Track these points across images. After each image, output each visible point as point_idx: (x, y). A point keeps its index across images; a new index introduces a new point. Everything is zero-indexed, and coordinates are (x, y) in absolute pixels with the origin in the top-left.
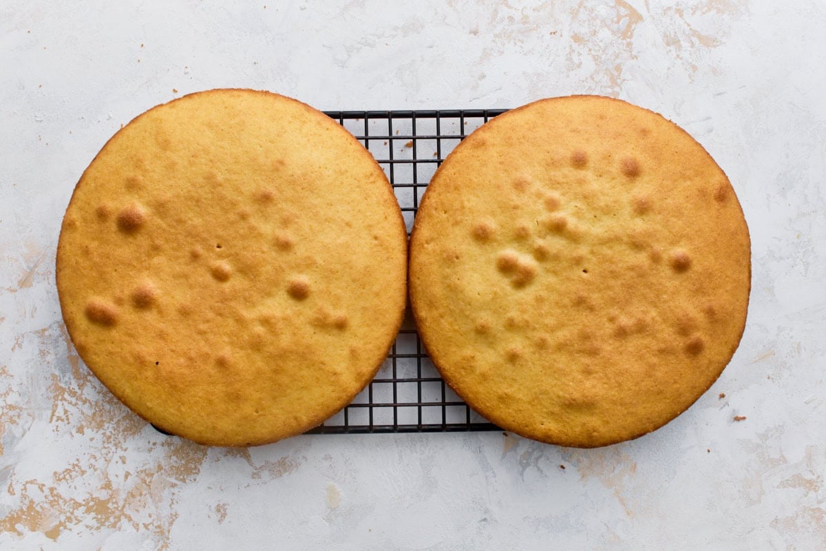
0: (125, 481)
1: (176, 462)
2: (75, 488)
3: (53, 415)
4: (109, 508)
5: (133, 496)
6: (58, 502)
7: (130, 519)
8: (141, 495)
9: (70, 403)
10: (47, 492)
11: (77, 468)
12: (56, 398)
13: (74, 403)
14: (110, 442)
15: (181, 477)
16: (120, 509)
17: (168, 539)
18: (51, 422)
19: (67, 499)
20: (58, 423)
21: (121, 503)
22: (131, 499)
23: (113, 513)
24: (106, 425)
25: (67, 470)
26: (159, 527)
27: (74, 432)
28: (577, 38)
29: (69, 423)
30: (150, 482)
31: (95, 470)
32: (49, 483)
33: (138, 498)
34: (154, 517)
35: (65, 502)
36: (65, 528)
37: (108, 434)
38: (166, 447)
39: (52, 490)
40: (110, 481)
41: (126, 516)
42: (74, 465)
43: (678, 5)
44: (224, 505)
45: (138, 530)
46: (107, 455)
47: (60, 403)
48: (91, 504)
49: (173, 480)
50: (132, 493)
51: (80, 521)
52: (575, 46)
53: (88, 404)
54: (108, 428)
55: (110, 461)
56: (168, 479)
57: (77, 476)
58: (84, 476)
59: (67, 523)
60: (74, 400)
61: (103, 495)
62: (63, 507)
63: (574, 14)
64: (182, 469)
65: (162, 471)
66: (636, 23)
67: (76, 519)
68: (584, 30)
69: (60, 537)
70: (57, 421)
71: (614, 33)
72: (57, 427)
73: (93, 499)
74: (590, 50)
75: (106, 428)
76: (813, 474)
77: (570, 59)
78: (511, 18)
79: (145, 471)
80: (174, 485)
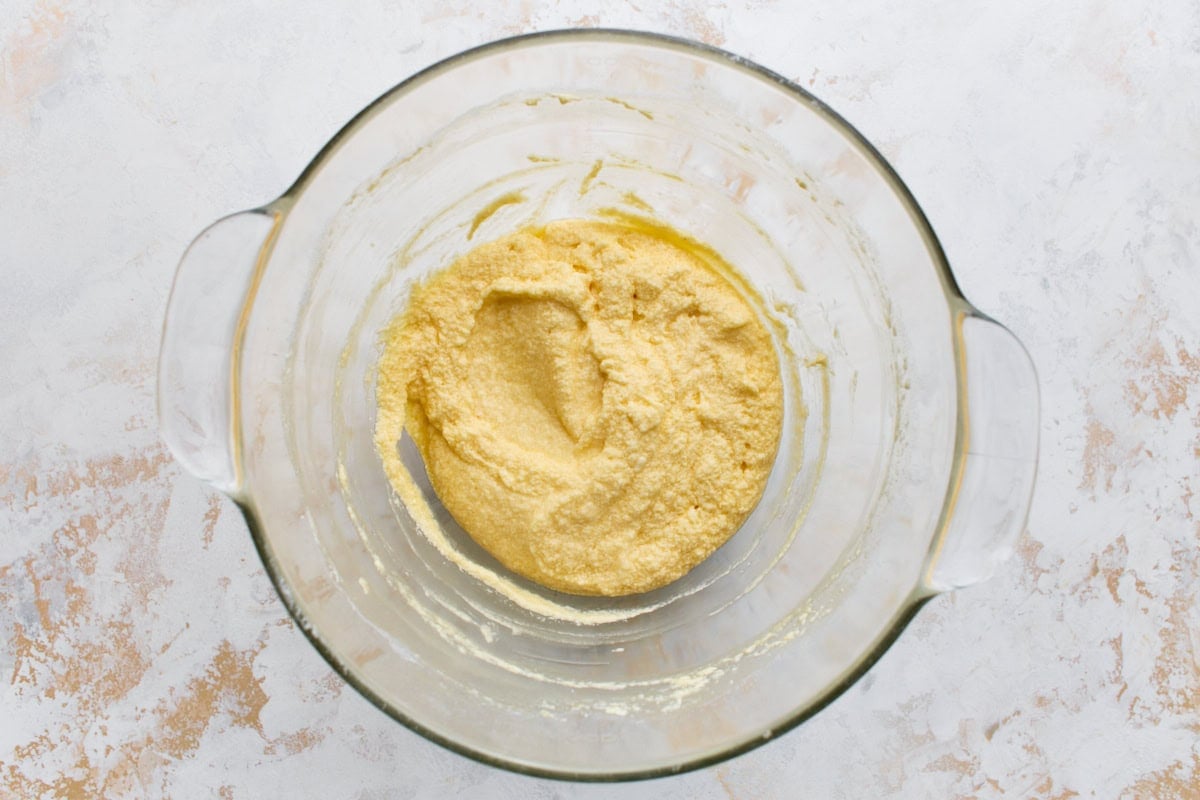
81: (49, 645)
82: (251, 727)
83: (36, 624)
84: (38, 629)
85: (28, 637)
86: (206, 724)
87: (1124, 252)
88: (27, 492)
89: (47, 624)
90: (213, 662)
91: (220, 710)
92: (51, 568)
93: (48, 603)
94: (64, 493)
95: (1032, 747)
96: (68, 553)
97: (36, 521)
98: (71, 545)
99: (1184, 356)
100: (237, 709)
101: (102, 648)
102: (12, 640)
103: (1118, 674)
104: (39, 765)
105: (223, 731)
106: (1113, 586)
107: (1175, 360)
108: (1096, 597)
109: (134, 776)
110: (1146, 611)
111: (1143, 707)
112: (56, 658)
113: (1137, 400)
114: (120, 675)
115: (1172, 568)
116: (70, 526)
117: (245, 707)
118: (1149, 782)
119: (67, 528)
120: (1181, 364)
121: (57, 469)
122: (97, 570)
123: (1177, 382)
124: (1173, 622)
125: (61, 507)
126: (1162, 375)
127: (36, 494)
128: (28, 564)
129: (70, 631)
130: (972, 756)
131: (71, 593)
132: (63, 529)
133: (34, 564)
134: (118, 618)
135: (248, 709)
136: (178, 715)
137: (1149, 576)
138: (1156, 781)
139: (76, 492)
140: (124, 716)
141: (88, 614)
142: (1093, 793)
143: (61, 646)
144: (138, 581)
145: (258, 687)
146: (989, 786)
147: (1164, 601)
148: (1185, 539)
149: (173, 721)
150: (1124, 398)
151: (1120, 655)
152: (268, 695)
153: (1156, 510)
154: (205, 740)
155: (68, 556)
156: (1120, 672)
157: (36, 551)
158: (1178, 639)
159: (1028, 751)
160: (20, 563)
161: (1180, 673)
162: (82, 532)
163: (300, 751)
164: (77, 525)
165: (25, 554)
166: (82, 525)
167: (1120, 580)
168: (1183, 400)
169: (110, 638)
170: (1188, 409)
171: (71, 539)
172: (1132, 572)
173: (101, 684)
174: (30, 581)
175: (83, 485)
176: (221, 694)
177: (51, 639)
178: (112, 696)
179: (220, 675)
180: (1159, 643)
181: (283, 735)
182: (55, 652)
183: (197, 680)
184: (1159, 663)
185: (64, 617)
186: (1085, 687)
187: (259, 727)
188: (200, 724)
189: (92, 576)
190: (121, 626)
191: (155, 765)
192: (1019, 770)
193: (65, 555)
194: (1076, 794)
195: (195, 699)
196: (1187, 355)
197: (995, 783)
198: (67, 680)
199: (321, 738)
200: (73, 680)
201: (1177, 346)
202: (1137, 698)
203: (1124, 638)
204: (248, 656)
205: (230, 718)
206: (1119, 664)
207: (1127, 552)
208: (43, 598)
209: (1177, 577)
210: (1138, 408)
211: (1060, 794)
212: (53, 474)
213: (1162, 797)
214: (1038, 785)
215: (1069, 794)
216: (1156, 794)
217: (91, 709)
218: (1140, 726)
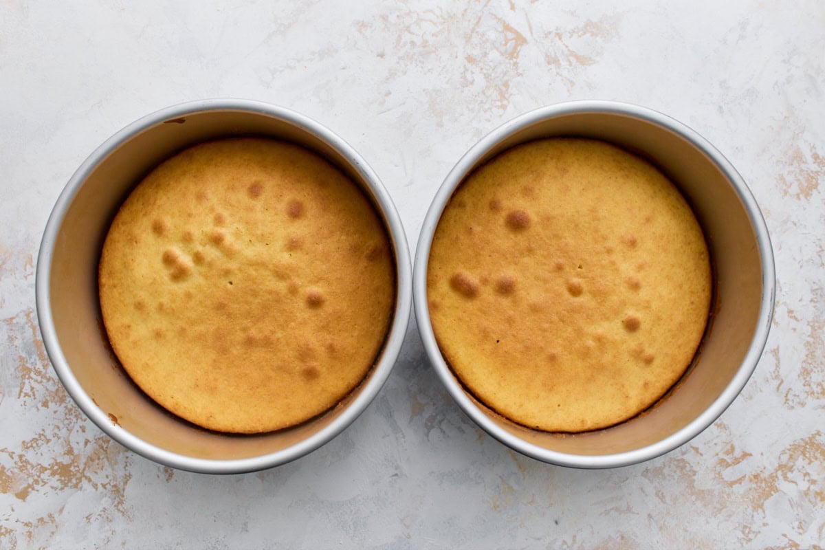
0: (85, 447)
2: (42, 454)
3: (21, 391)
4: (71, 471)
5: (92, 460)
6: (26, 466)
7: (90, 480)
8: (99, 459)
9: (36, 381)
10: (16, 458)
11: (42, 437)
12: (23, 377)
13: (39, 381)
14: (72, 414)
16: (81, 471)
17: (123, 496)
18: (19, 398)
19: (35, 464)
20: (25, 399)
21: (82, 467)
22: (91, 462)
23: (75, 475)
24: (68, 399)
25: (34, 439)
26: (115, 486)
27: (40, 405)
28: (470, 59)
30: (107, 448)
31: (59, 438)
32: (19, 451)
33: (97, 461)
34: (110, 478)
35: (33, 467)
36: (33, 489)
37: (70, 407)
39: (21, 457)
40: (72, 448)
41: (86, 477)
42: (40, 435)
43: (557, 30)
45: (97, 489)
46: (69, 425)
47: (27, 381)
48: (56, 468)
50: (91, 458)
51: (45, 483)
52: (469, 65)
53: (51, 382)
54: (69, 402)
55: (72, 430)
57: (43, 444)
58: (49, 444)
59: (35, 485)
60: (39, 378)
61: (66, 460)
62: (31, 472)
63: (468, 38)
66: (521, 45)
67: (43, 482)
68: (476, 52)
69: (28, 498)
70: (25, 397)
71: (502, 54)
72: (25, 402)
73: (57, 464)
74: (482, 69)
75: (67, 402)
77: (464, 78)
78: (413, 43)
79: (102, 437)
81: (44, 371)
83: (34, 357)
84: (35, 360)
85: (29, 365)
87: (774, 88)
88: (26, 266)
89: (42, 356)
95: (721, 424)
99: (816, 157)
102: (17, 368)
103: (777, 373)
104: (39, 454)
107: (810, 160)
109: (105, 460)
110: (794, 330)
111: (795, 395)
112: (49, 380)
113: (785, 187)
115: (812, 301)
118: (799, 446)
120: (814, 163)
123: (812, 175)
124: (813, 337)
126: (801, 170)
127: (32, 267)
128: (28, 315)
137: (796, 306)
138: (804, 444)
142: (762, 454)
146: (693, 451)
147: (806, 323)
148: (819, 280)
150: (777, 186)
151: (778, 360)
153: (800, 262)
156: (778, 372)
158: (817, 349)
159: (718, 426)
160: (22, 315)
161: (818, 371)
165: (24, 308)
167: (776, 310)
168: (816, 186)
170: (819, 193)
172: (785, 303)
174: (29, 327)
177: (45, 367)
180: (804, 352)
182: (48, 375)
184: (804, 365)
186: (755, 382)
191: (119, 452)
192: (712, 440)
194: (751, 455)
196: (818, 157)
197: (696, 449)
198: (56, 395)
200: (61, 394)
201: (811, 151)
202: (790, 389)
203: (780, 349)
206: (778, 366)
207: (781, 290)
209: (815, 307)
210: (786, 193)
211: (739, 456)
213: (808, 455)
214: (725, 449)
215: (745, 455)
216: (803, 453)
217: (74, 414)
218: (793, 407)
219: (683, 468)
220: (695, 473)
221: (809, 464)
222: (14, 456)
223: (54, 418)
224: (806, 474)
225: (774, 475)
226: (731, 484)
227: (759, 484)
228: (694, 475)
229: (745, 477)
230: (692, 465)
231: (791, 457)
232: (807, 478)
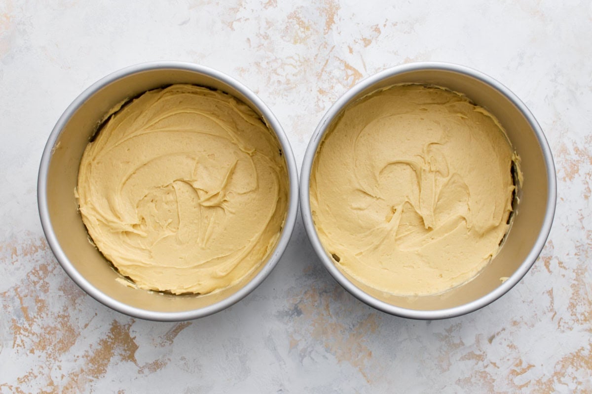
0: (62, 380)
1: (92, 367)
2: (32, 386)
3: (14, 343)
5: (67, 389)
8: (72, 388)
9: (25, 335)
10: (14, 390)
11: (32, 375)
12: (15, 333)
13: (27, 335)
15: (96, 376)
18: (13, 348)
19: (27, 393)
22: (66, 391)
24: (48, 347)
25: (25, 376)
27: (28, 352)
28: (321, 91)
29: (24, 348)
30: (77, 380)
31: (43, 375)
32: (15, 385)
33: (70, 390)
37: (49, 352)
38: (85, 358)
39: (17, 388)
40: (52, 381)
42: (30, 373)
43: (384, 66)
44: (123, 390)
46: (49, 365)
47: (18, 336)
49: (91, 378)
50: (66, 387)
52: (320, 96)
53: (35, 336)
54: (49, 349)
55: (52, 368)
56: (88, 377)
57: (32, 379)
58: (37, 379)
60: (27, 334)
61: (49, 390)
63: (319, 76)
64: (96, 371)
65: (84, 373)
66: (358, 79)
68: (325, 86)
70: (17, 347)
71: (344, 86)
72: (18, 350)
74: (330, 98)
75: (47, 349)
76: (481, 351)
77: (318, 106)
78: (279, 82)
79: (73, 373)
80: (91, 381)
81: (30, 328)
82: (131, 361)
83: (22, 319)
84: (23, 321)
85: (19, 325)
86: (109, 361)
87: (545, 100)
88: (12, 255)
89: (27, 318)
90: (109, 331)
91: (115, 354)
92: (27, 291)
93: (27, 308)
94: (30, 254)
95: (512, 346)
96: (35, 283)
97: (18, 269)
98: (36, 279)
99: (577, 150)
100: (123, 353)
101: (55, 328)
102: (11, 327)
103: (551, 307)
104: (30, 387)
105: (117, 364)
106: (547, 265)
107: (573, 152)
108: (540, 271)
109: (76, 388)
110: (564, 276)
111: (565, 323)
112: (33, 334)
114: (65, 340)
115: (576, 254)
116: (35, 270)
117: (128, 352)
118: (569, 358)
119: (33, 271)
120: (576, 154)
121: (26, 242)
122: (49, 291)
123: (574, 163)
124: (577, 280)
125: (30, 261)
126: (567, 160)
127: (17, 256)
128: (16, 290)
129: (39, 321)
130: (482, 352)
131: (38, 302)
132: (31, 272)
133: (19, 290)
134: (62, 313)
135: (128, 353)
136: (95, 358)
137: (565, 259)
138: (572, 357)
139: (36, 254)
140: (68, 360)
141: (47, 312)
142: (542, 365)
143: (36, 328)
144: (70, 294)
145: (133, 342)
146: (492, 365)
147: (572, 270)
148: (581, 240)
149: (92, 361)
151: (552, 298)
152: (138, 345)
153: (566, 227)
154: (109, 369)
155: (35, 284)
156: (553, 306)
157: (19, 283)
158: (580, 288)
159: (510, 347)
160: (12, 290)
161: (582, 305)
162: (41, 273)
163: (156, 371)
164: (38, 269)
165: (14, 285)
166: (41, 269)
167: (551, 262)
168: (577, 171)
169: (59, 323)
170: (580, 176)
171: (36, 276)
172: (556, 257)
173: (57, 345)
174: (17, 298)
175: (39, 250)
176: (115, 346)
177: (30, 325)
178: (62, 351)
179: (113, 337)
180: (571, 291)
181: (147, 364)
182: (32, 331)
183: (103, 340)
185: (35, 315)
186: (536, 315)
187: (135, 361)
188: (106, 361)
189: (48, 293)
190: (64, 317)
191: (86, 382)
192: (506, 357)
193: (33, 284)
194: (534, 366)
195: (103, 349)
196: (578, 150)
197: (494, 364)
198: (39, 344)
199: (165, 364)
200: (43, 344)
201: (573, 145)
202: (561, 318)
203: (554, 290)
204: (127, 327)
205: (120, 358)
206: (552, 302)
207: (553, 248)
208: (24, 306)
209: (578, 259)
211: (526, 367)
212: (24, 245)
213: (575, 365)
214: (516, 363)
215: (530, 366)
216: (572, 364)
217: (52, 357)
218: (563, 331)
219: (485, 377)
220: (494, 381)
221: (576, 370)
222: (12, 388)
223: (39, 361)
224: (575, 378)
225: (551, 379)
226: (521, 387)
227: (540, 386)
228: (494, 382)
229: (530, 382)
230: (491, 375)
231: (563, 366)
232: (575, 381)
